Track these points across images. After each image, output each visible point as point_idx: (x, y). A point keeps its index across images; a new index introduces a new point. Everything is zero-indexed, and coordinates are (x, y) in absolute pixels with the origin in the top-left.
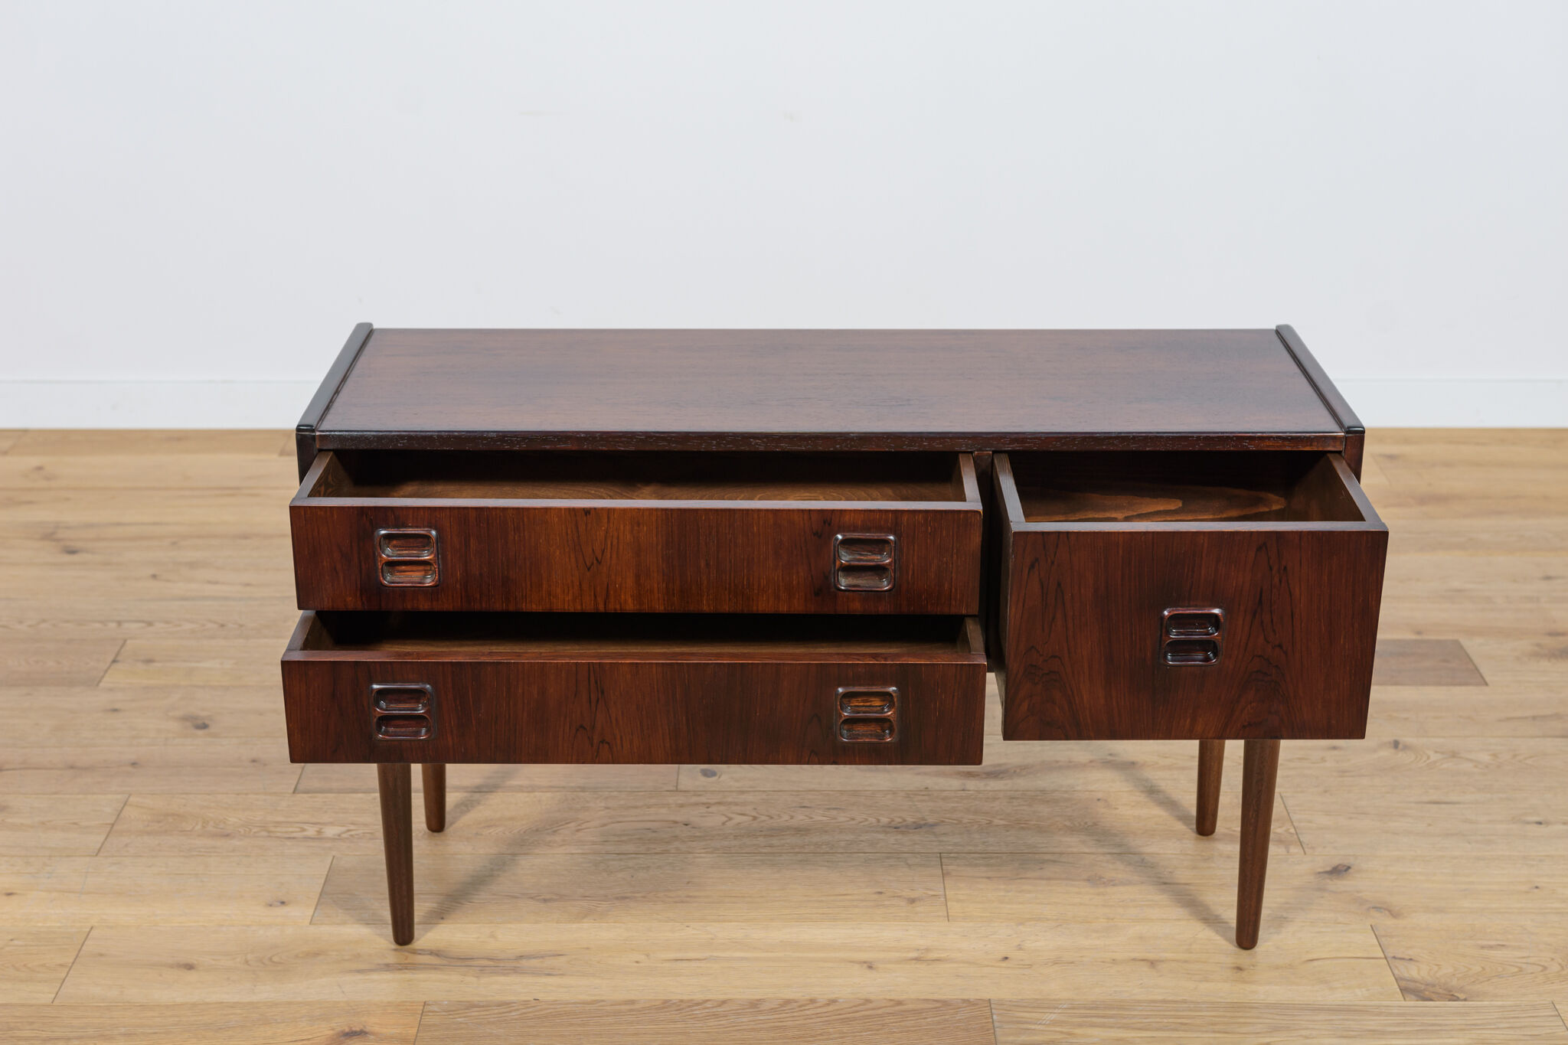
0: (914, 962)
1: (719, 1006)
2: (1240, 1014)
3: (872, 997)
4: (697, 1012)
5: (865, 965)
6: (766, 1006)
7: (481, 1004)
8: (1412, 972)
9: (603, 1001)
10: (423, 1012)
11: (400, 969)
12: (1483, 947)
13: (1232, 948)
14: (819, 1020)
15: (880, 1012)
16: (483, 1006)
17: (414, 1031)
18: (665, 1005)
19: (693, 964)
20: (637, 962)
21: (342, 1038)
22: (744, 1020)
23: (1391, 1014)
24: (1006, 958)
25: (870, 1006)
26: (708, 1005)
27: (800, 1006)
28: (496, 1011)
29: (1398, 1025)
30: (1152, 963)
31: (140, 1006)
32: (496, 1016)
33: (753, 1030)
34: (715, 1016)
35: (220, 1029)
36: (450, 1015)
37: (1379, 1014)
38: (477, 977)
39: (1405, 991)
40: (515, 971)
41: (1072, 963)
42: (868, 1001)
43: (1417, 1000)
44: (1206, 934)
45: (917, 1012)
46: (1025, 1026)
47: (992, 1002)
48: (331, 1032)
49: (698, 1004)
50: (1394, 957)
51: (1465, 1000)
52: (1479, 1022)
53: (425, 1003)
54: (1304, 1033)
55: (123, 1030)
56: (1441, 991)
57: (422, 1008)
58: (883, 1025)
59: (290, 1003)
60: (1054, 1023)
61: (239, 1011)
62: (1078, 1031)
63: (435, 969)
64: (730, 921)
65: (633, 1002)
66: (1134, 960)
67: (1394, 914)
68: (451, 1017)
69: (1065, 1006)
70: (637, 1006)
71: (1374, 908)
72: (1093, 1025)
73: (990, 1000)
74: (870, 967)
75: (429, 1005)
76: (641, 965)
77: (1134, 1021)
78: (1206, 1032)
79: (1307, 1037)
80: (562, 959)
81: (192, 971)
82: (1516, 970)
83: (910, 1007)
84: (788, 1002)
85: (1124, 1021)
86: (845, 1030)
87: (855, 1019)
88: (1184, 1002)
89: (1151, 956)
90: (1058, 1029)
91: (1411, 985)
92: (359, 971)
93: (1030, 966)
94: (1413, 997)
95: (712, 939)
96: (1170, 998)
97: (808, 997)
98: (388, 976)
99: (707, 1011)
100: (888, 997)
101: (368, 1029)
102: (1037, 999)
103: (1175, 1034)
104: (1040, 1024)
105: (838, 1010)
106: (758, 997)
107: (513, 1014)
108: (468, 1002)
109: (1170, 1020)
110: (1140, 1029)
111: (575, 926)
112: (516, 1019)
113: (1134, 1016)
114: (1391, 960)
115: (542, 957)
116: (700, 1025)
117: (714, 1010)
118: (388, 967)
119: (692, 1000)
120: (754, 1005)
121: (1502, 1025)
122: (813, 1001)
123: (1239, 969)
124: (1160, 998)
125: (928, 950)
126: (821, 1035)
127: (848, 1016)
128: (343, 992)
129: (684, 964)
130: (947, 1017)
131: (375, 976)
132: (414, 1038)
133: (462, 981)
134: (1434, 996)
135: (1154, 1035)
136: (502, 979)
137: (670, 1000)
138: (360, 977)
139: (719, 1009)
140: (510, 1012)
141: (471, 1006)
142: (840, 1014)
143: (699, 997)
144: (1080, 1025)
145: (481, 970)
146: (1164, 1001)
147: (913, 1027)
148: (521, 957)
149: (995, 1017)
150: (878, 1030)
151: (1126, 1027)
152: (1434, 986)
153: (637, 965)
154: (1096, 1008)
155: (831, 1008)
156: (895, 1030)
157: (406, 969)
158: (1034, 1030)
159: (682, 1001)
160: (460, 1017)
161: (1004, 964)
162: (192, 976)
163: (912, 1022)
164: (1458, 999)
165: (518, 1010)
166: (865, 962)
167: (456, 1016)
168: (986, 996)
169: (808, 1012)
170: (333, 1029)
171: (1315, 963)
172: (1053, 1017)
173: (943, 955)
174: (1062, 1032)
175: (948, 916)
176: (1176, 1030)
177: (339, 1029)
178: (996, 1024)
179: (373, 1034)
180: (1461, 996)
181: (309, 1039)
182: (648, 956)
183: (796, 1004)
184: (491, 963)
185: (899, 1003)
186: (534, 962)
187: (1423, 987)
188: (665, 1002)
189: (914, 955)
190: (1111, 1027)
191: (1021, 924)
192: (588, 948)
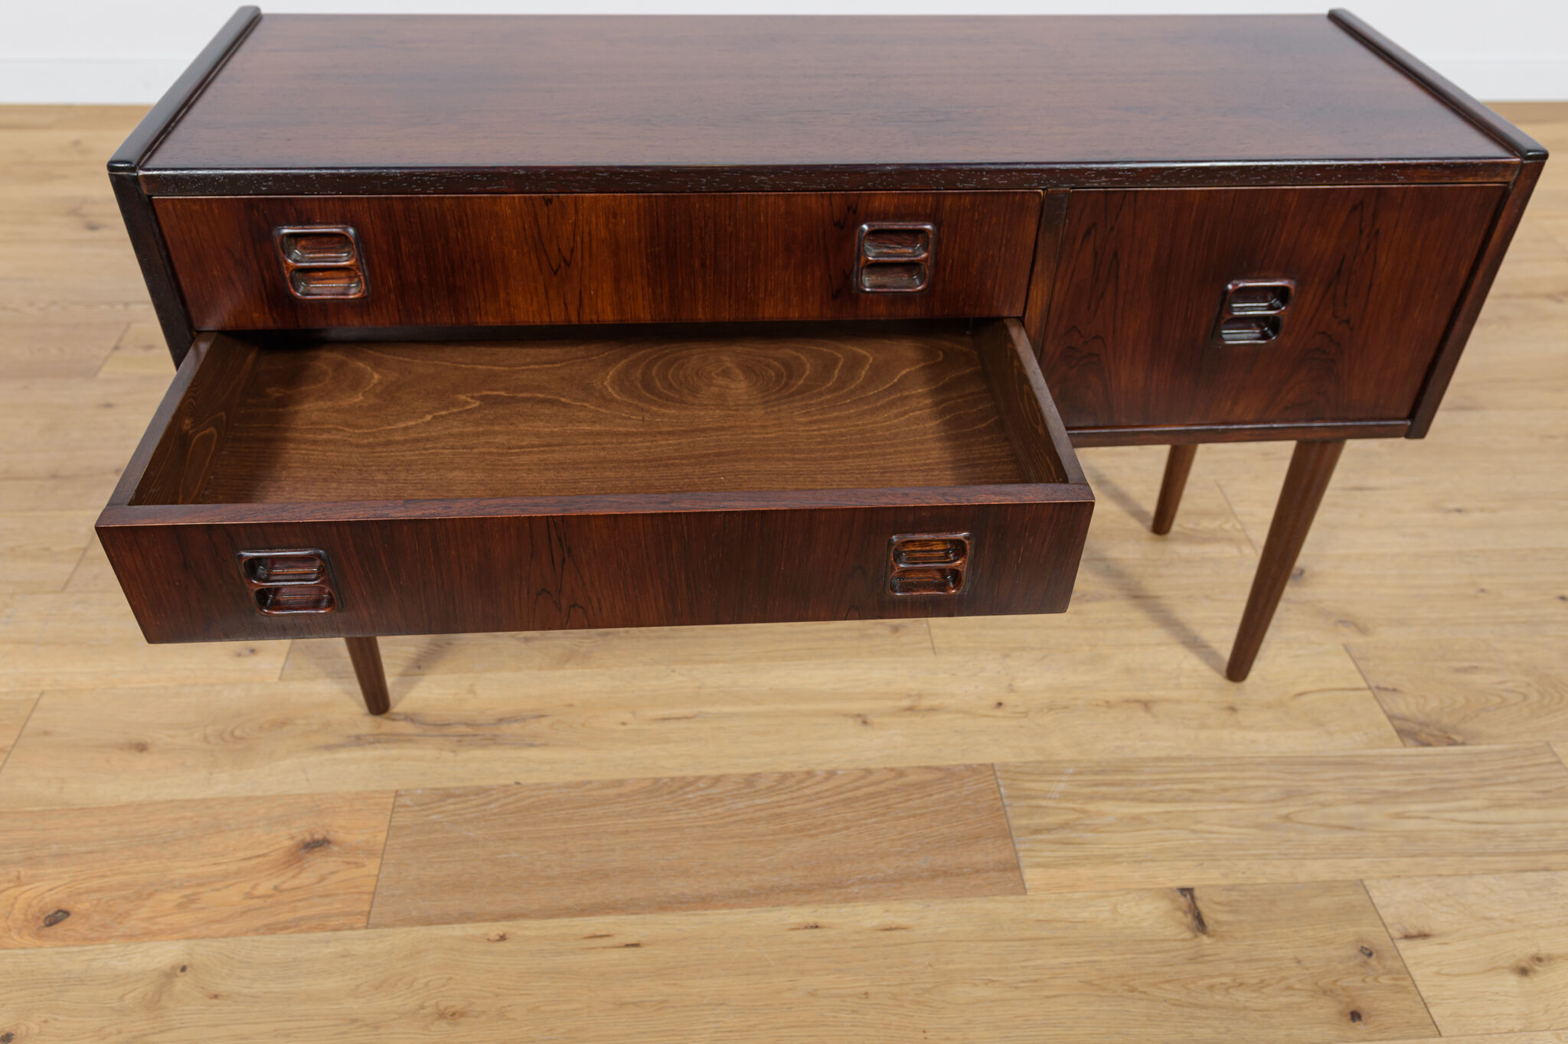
0: (908, 713)
1: (713, 786)
2: (1247, 774)
3: (872, 766)
4: (690, 796)
5: (859, 720)
6: (762, 784)
7: (458, 792)
8: (1403, 706)
9: (589, 782)
10: (394, 806)
11: (373, 743)
12: (1458, 670)
13: (1220, 680)
14: (820, 802)
15: (882, 787)
16: (459, 796)
17: (382, 837)
18: (657, 787)
19: (683, 724)
20: (624, 724)
21: (303, 851)
22: (741, 805)
23: (1397, 768)
24: (1000, 704)
25: (871, 778)
26: (701, 785)
27: (799, 782)
28: (474, 803)
29: (1409, 782)
30: (1147, 705)
31: (81, 809)
32: (472, 810)
33: (752, 820)
34: (710, 800)
35: (165, 842)
36: (423, 810)
37: (1386, 767)
38: (454, 751)
39: (1400, 732)
40: (494, 741)
41: (1066, 708)
42: (869, 772)
43: (1417, 746)
44: (1191, 662)
45: (921, 786)
46: (1034, 802)
47: (997, 768)
48: (288, 843)
49: (690, 784)
50: (1378, 688)
51: (1463, 744)
52: (1487, 774)
53: (397, 791)
54: (1321, 798)
55: (54, 848)
56: (1436, 732)
57: (391, 800)
58: (888, 807)
59: (248, 799)
60: (1065, 796)
61: (189, 814)
62: (1092, 807)
63: (410, 741)
64: (717, 662)
65: (620, 783)
66: (1127, 701)
67: (1363, 630)
68: (425, 813)
69: (1071, 771)
70: (626, 790)
71: (1341, 622)
72: (1105, 798)
73: (993, 765)
74: (865, 723)
75: (401, 796)
76: (628, 727)
77: (1144, 789)
78: (1220, 801)
79: (1324, 805)
80: (545, 722)
81: (144, 754)
82: (1498, 700)
83: (912, 778)
84: (785, 776)
85: (1136, 790)
86: (849, 816)
87: (857, 799)
88: (1190, 758)
89: (1142, 695)
90: (1070, 805)
91: (1406, 726)
92: (328, 748)
93: (1026, 714)
94: (1409, 741)
95: (699, 688)
96: (1174, 754)
97: (805, 769)
98: (358, 753)
99: (702, 793)
100: (888, 766)
101: (330, 837)
102: (1041, 762)
103: (1190, 807)
104: (1050, 799)
105: (838, 787)
106: (753, 771)
107: (493, 806)
108: (444, 789)
109: (1183, 786)
110: (1153, 801)
111: (558, 673)
112: (495, 814)
113: (1143, 783)
114: (1378, 690)
115: (524, 719)
116: (695, 815)
117: (709, 791)
118: (359, 741)
119: (683, 778)
120: (751, 780)
121: (1511, 779)
122: (810, 774)
123: (1232, 709)
124: (1163, 754)
125: (920, 696)
126: (824, 824)
127: (849, 795)
128: (308, 780)
129: (672, 725)
130: (952, 792)
131: (344, 755)
132: (382, 847)
133: (438, 758)
134: (1431, 740)
135: (1169, 809)
136: (480, 753)
137: (661, 779)
138: (327, 756)
139: (713, 791)
140: (489, 803)
141: (447, 795)
142: (841, 793)
143: (690, 773)
144: (1091, 798)
145: (459, 741)
146: (1170, 759)
147: (919, 808)
148: (501, 720)
149: (1002, 790)
150: (884, 815)
151: (1138, 799)
152: (1427, 725)
153: (623, 727)
154: (1102, 772)
155: (831, 784)
156: (901, 815)
157: (379, 742)
158: (1045, 807)
159: (673, 779)
160: (435, 814)
161: (998, 712)
162: (144, 761)
163: (918, 801)
164: (1454, 743)
165: (497, 800)
166: (859, 716)
167: (430, 812)
168: (988, 760)
169: (807, 791)
170: (292, 838)
171: (1304, 699)
172: (1062, 787)
173: (936, 702)
174: (1074, 810)
175: (934, 648)
176: (1189, 800)
177: (299, 838)
178: (1006, 801)
179: (338, 844)
180: (1459, 739)
181: (264, 855)
182: (634, 713)
183: (794, 780)
184: (469, 730)
185: (901, 773)
186: (515, 728)
187: (1417, 728)
188: (656, 780)
189: (906, 703)
190: (1123, 799)
191: (1007, 656)
192: (571, 706)
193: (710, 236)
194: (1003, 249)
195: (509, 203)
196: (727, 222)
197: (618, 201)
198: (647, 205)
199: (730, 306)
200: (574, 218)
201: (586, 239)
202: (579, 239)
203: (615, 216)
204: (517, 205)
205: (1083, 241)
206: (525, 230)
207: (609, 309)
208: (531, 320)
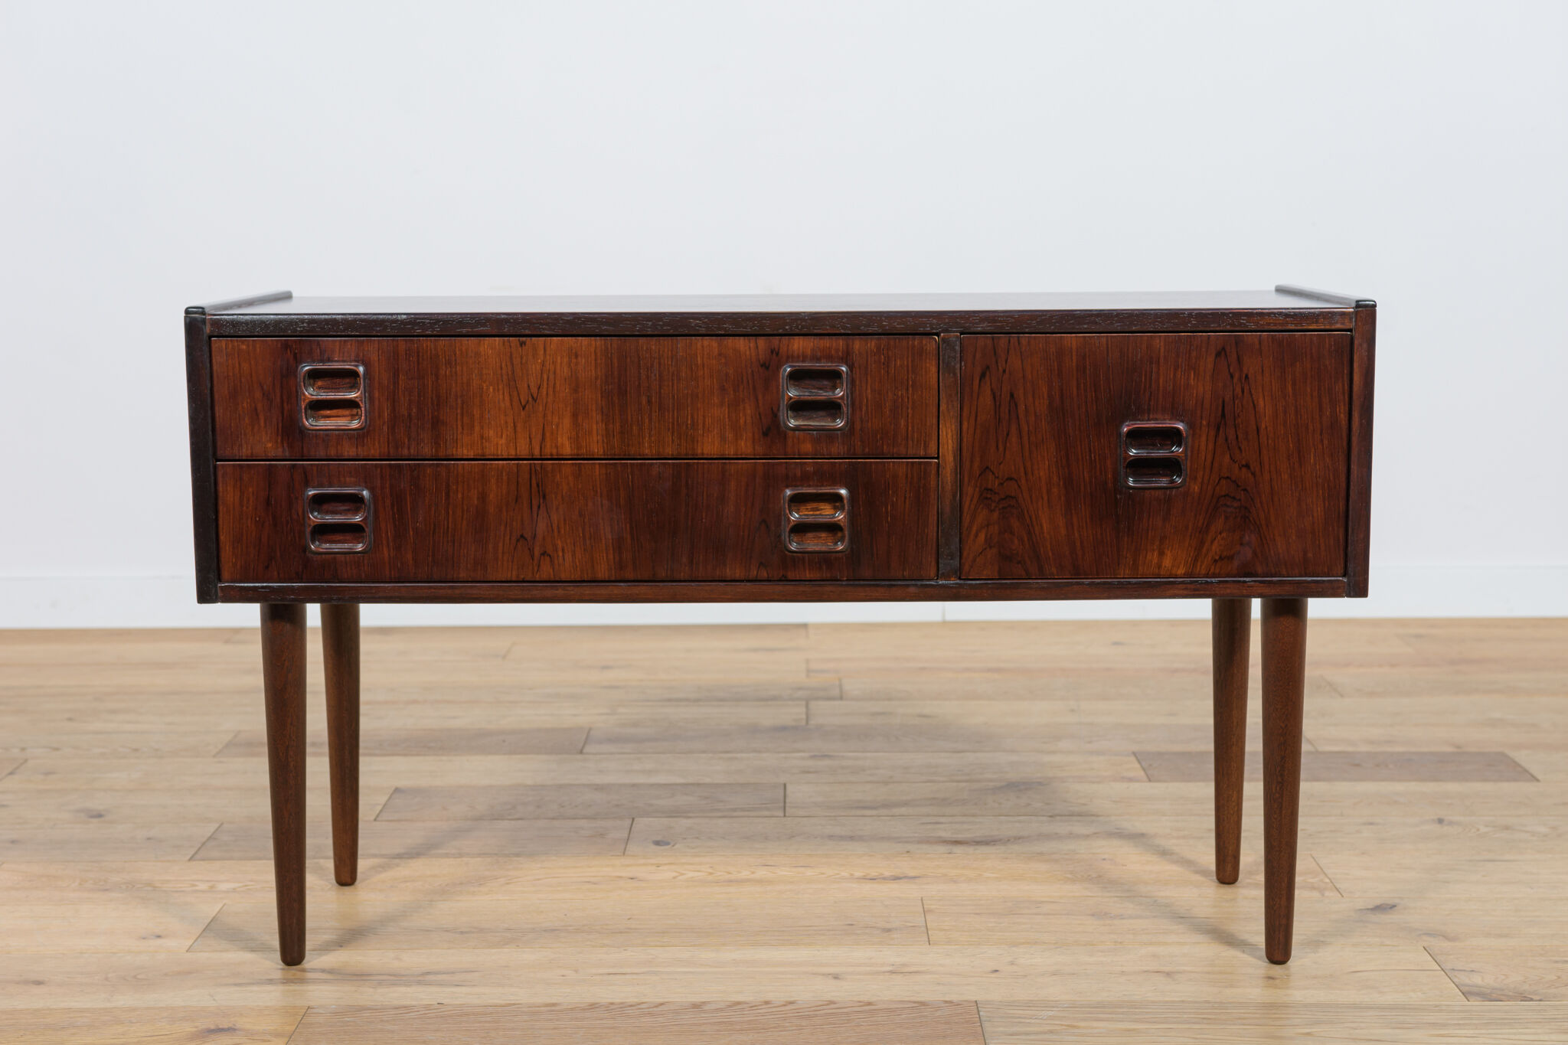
5: (830, 977)
11: (286, 983)
24: (996, 971)
32: (389, 1016)
38: (374, 988)
47: (980, 1002)
63: (328, 982)
73: (976, 1001)
74: (836, 977)
98: (270, 988)
106: (701, 1000)
107: (412, 1014)
108: (360, 1005)
115: (452, 972)
118: (272, 982)
119: (622, 1003)
120: (698, 1004)
133: (355, 991)
136: (402, 989)
137: (599, 1003)
138: (236, 988)
140: (410, 1012)
141: (363, 1008)
145: (380, 983)
148: (428, 973)
157: (293, 983)
159: (612, 1003)
160: (349, 1017)
165: (417, 1011)
166: (830, 974)
167: (345, 1016)
168: (972, 998)
183: (747, 1005)
184: (392, 978)
186: (441, 977)
188: (592, 1004)
193: (655, 375)
194: (910, 389)
195: (490, 347)
196: (670, 363)
197: (579, 344)
198: (603, 347)
199: (673, 441)
200: (542, 359)
201: (552, 376)
202: (545, 377)
203: (576, 357)
204: (497, 347)
205: (980, 380)
206: (501, 368)
207: (567, 443)
208: (499, 452)
